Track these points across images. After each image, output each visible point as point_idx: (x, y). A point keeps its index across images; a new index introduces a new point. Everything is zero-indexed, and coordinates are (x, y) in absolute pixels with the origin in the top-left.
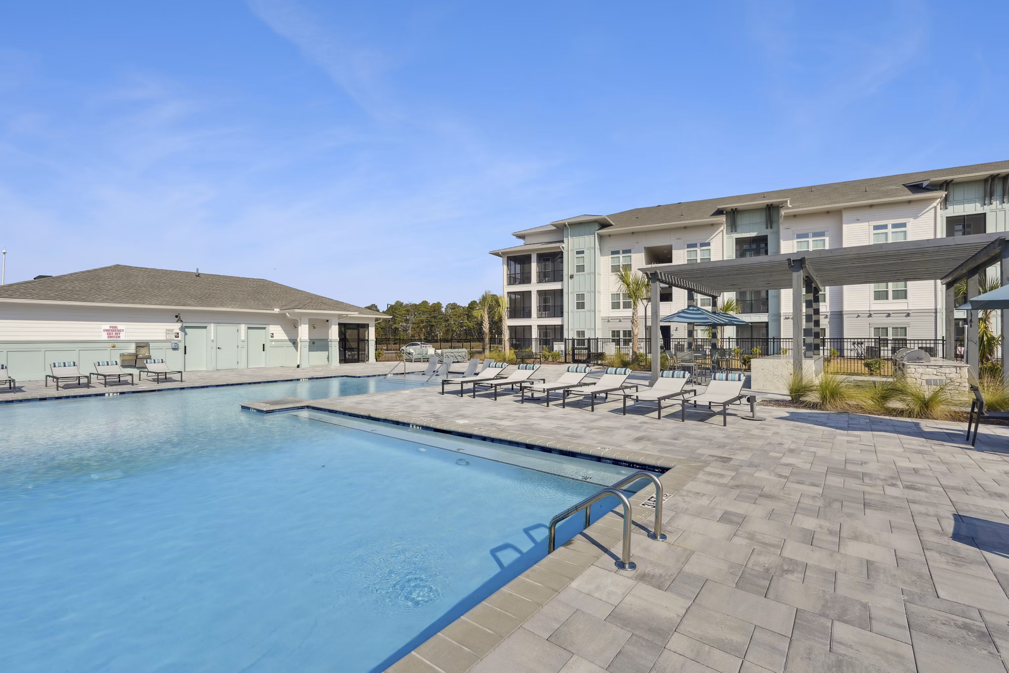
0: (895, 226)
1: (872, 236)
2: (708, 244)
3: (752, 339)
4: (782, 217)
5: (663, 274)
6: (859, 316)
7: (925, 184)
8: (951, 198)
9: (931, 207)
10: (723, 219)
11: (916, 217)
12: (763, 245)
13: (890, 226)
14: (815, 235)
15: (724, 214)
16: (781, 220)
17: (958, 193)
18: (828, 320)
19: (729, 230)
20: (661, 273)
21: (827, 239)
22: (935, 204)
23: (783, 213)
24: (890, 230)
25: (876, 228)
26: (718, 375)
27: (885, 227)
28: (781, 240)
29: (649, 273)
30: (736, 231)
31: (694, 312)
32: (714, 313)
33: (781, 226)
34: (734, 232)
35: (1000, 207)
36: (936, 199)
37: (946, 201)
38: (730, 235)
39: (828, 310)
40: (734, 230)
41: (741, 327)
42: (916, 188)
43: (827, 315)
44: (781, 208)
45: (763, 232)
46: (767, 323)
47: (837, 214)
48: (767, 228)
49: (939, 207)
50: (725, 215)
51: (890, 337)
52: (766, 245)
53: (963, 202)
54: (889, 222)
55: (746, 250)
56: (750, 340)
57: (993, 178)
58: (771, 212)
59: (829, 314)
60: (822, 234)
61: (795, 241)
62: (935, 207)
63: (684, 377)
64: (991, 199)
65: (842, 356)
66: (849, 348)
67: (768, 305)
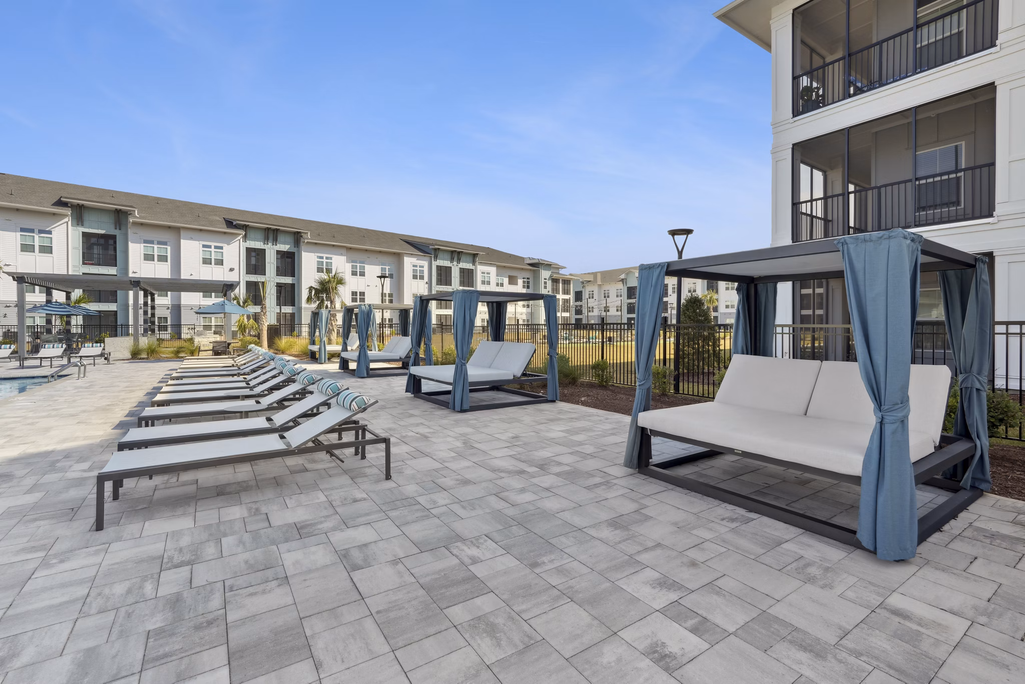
0: (216, 247)
1: (201, 252)
2: (50, 232)
3: (100, 325)
4: (131, 223)
5: (29, 278)
6: (192, 309)
7: (234, 223)
8: (248, 236)
9: (237, 239)
10: (68, 212)
11: (229, 244)
12: (111, 242)
13: (213, 247)
14: (159, 243)
15: (69, 207)
16: (129, 225)
17: (251, 234)
18: (169, 311)
19: (75, 222)
20: (27, 278)
21: (169, 248)
22: (239, 238)
23: (131, 221)
24: (213, 250)
25: (204, 246)
26: (86, 345)
27: (210, 247)
28: (130, 242)
29: (15, 276)
30: (82, 225)
31: (57, 306)
32: (69, 305)
33: (129, 231)
34: (80, 226)
35: (272, 247)
36: (240, 234)
37: (245, 237)
38: (76, 228)
39: (170, 303)
40: (80, 223)
41: (88, 317)
42: (230, 224)
43: (169, 307)
44: (129, 214)
45: (112, 231)
46: (116, 312)
47: (177, 231)
48: (116, 229)
49: (241, 240)
50: (70, 209)
51: (213, 324)
52: (115, 242)
53: (254, 240)
54: (213, 244)
55: (94, 244)
56: (98, 326)
57: (268, 229)
58: (120, 216)
59: (170, 306)
60: (165, 243)
61: (142, 245)
62: (240, 240)
63: (62, 347)
64: (268, 241)
65: (180, 338)
66: (185, 332)
67: (116, 296)
